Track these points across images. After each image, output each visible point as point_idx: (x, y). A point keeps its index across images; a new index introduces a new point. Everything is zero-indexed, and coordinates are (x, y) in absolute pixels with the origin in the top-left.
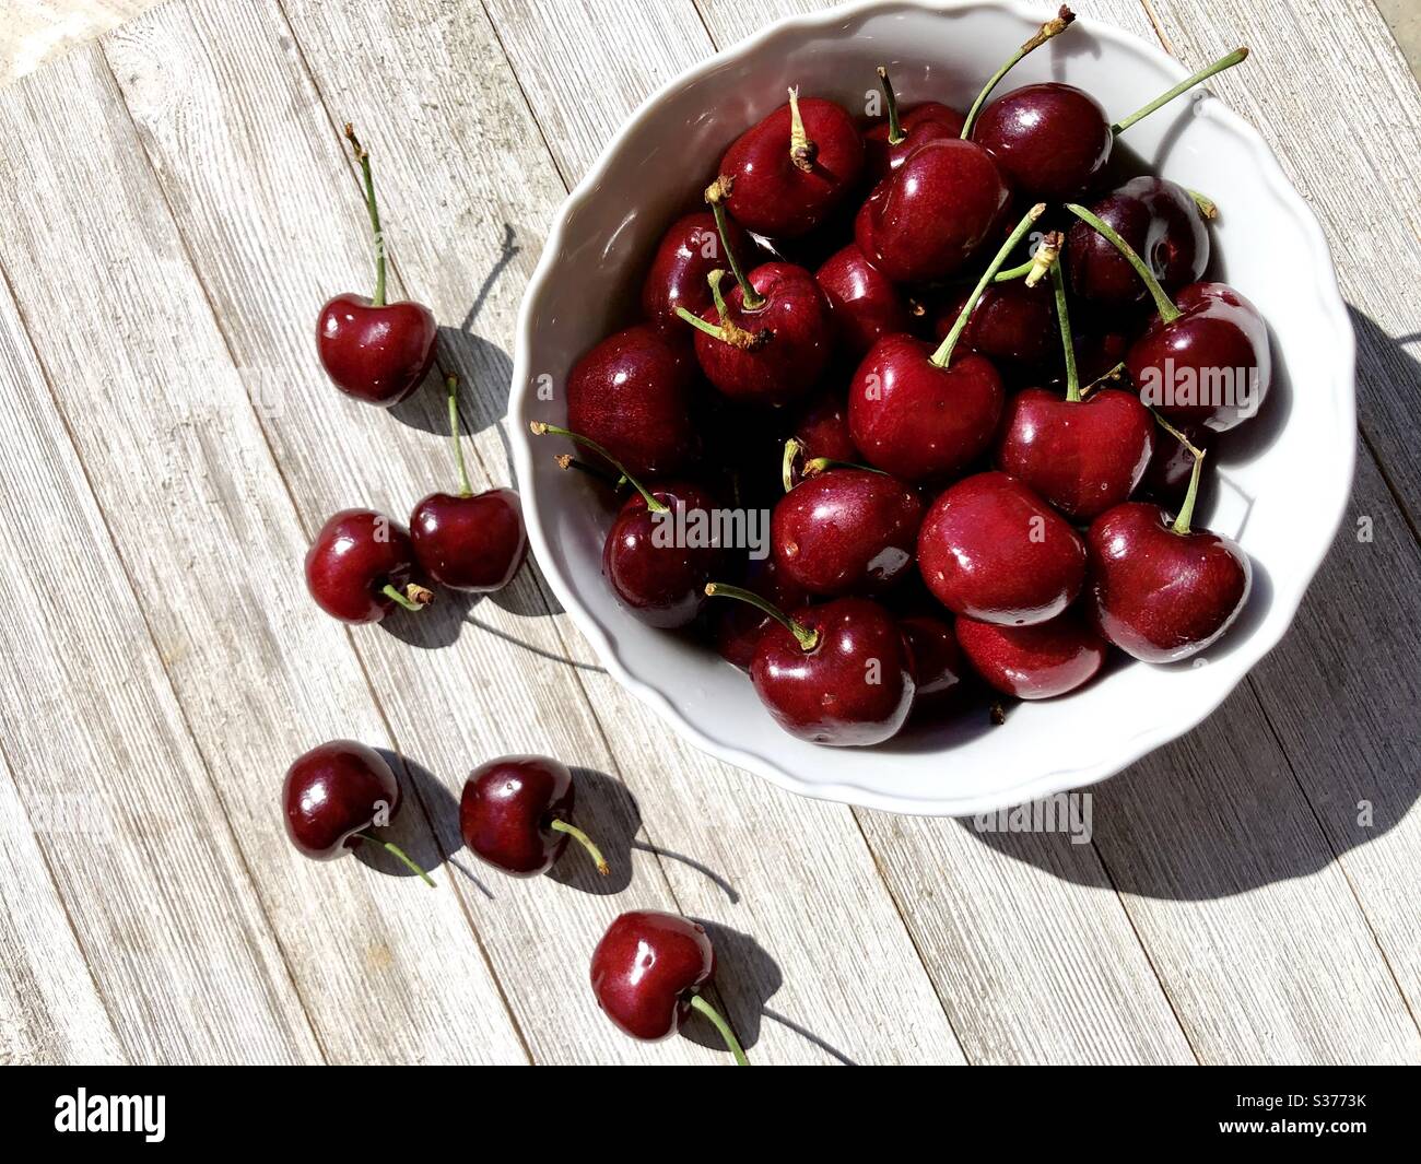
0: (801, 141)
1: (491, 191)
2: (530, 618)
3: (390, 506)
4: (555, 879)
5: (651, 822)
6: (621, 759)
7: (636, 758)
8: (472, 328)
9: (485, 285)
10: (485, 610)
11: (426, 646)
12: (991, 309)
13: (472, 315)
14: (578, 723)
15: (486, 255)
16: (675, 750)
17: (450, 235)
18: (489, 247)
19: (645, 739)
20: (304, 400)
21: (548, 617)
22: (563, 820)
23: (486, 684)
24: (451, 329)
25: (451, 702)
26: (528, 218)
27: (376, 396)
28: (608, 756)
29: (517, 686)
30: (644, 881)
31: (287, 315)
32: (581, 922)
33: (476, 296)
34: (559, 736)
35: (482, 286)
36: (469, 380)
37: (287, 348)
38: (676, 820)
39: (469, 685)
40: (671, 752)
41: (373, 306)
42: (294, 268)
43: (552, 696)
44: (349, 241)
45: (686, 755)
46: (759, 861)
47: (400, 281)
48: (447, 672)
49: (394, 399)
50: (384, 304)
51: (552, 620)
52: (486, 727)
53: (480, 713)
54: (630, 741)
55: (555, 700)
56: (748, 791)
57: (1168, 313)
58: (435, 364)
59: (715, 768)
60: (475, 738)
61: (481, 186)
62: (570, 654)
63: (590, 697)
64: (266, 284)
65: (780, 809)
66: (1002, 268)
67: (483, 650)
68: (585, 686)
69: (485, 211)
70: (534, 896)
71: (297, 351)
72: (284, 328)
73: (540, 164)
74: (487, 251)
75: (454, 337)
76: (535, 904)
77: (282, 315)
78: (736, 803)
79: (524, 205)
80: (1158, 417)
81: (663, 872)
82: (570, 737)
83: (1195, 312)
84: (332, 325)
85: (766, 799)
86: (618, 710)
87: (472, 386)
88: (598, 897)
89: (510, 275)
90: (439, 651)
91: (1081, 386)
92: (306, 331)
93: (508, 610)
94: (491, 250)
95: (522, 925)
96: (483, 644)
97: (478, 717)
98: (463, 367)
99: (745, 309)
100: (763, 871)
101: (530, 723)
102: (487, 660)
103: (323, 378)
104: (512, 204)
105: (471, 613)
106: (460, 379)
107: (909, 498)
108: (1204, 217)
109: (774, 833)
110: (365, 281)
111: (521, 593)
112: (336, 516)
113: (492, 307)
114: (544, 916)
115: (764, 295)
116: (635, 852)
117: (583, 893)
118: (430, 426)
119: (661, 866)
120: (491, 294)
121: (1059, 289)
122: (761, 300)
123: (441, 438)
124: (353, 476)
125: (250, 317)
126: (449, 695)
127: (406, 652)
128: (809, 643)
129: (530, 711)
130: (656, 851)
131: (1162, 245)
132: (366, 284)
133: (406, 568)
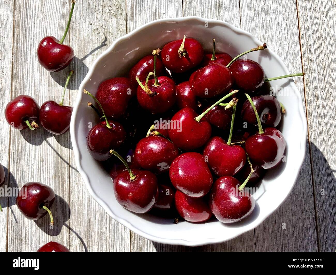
0: (182, 49)
1: (105, 26)
2: (63, 147)
3: (38, 99)
4: (37, 225)
5: (72, 220)
6: (71, 198)
7: (76, 200)
8: (84, 61)
9: (92, 51)
10: (52, 140)
11: (31, 143)
12: (216, 112)
13: (86, 57)
14: (64, 183)
15: (97, 43)
16: (88, 202)
17: (89, 33)
18: (98, 41)
19: (81, 195)
20: (28, 60)
21: (69, 149)
22: (47, 207)
23: (43, 161)
24: (78, 58)
25: (31, 162)
26: (113, 38)
27: (49, 67)
28: (68, 196)
29: (51, 165)
30: (63, 236)
31: (34, 35)
32: (39, 240)
33: (89, 53)
34: (57, 184)
35: (91, 51)
36: (77, 74)
37: (30, 44)
38: (80, 222)
39: (38, 159)
40: (87, 202)
41: (59, 43)
42: (42, 23)
43: (60, 172)
44: (60, 23)
45: (91, 205)
46: (98, 243)
47: (70, 39)
48: (33, 152)
49: (53, 70)
50: (62, 44)
51: (70, 150)
52: (37, 173)
53: (37, 168)
54: (76, 194)
55: (60, 174)
56: (104, 222)
57: (261, 132)
58: (69, 66)
59: (97, 212)
60: (33, 175)
61: (103, 23)
62: (70, 162)
63: (71, 177)
64: (32, 24)
65: (110, 231)
66: (222, 102)
67: (46, 151)
68: (71, 173)
69: (102, 31)
70: (29, 227)
71: (32, 46)
72: (31, 38)
73: (122, 25)
74: (97, 42)
75: (78, 61)
76: (28, 230)
77: (33, 35)
78: (99, 224)
79: (113, 34)
80: (248, 157)
81: (69, 236)
82: (60, 186)
83: (268, 134)
84: (45, 43)
85: (107, 226)
86: (77, 184)
87: (77, 76)
88: (48, 235)
89: (101, 51)
90: (34, 146)
91: (232, 142)
92: (37, 42)
93: (58, 143)
94: (98, 42)
95: (22, 234)
96: (47, 149)
97: (36, 169)
98: (76, 70)
99: (154, 85)
100: (98, 246)
101: (50, 177)
102: (46, 154)
103: (36, 56)
104: (110, 32)
105: (47, 139)
106: (74, 73)
107: (175, 151)
108: (281, 111)
109: (106, 237)
110: (60, 35)
111: (64, 139)
112: (22, 95)
113: (92, 57)
114: (29, 234)
115: (160, 84)
116: (64, 226)
117: (44, 232)
118: (60, 82)
119: (69, 234)
120: (93, 54)
121: (234, 113)
122: (159, 85)
123: (61, 87)
124: (32, 87)
125: (23, 31)
126: (31, 159)
127: (24, 142)
128: (133, 178)
129: (52, 174)
130: (70, 229)
131: (267, 114)
132: (60, 36)
133: (35, 118)
